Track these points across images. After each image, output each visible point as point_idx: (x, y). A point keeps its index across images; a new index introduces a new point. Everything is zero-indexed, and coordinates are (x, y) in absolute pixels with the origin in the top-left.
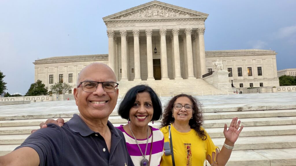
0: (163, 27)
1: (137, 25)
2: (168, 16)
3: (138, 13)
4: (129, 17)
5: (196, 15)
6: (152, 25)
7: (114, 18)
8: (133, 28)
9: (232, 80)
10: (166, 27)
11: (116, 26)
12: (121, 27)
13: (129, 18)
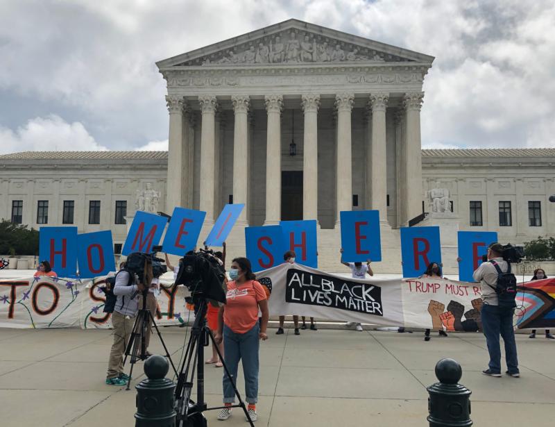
0: (310, 90)
1: (244, 84)
2: (325, 59)
5: (402, 60)
6: (283, 84)
7: (186, 64)
8: (233, 89)
11: (191, 85)
12: (201, 86)
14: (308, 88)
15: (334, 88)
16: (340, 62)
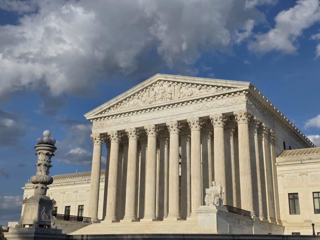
0: (171, 119)
1: (133, 121)
2: (179, 96)
3: (135, 100)
4: (121, 108)
5: (229, 88)
7: (101, 113)
8: (127, 125)
9: (313, 225)
10: (175, 117)
11: (104, 126)
12: (110, 126)
13: (122, 110)
14: (169, 118)
15: (186, 115)
16: (188, 97)
